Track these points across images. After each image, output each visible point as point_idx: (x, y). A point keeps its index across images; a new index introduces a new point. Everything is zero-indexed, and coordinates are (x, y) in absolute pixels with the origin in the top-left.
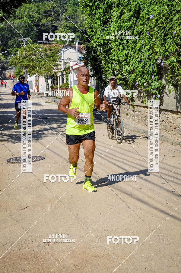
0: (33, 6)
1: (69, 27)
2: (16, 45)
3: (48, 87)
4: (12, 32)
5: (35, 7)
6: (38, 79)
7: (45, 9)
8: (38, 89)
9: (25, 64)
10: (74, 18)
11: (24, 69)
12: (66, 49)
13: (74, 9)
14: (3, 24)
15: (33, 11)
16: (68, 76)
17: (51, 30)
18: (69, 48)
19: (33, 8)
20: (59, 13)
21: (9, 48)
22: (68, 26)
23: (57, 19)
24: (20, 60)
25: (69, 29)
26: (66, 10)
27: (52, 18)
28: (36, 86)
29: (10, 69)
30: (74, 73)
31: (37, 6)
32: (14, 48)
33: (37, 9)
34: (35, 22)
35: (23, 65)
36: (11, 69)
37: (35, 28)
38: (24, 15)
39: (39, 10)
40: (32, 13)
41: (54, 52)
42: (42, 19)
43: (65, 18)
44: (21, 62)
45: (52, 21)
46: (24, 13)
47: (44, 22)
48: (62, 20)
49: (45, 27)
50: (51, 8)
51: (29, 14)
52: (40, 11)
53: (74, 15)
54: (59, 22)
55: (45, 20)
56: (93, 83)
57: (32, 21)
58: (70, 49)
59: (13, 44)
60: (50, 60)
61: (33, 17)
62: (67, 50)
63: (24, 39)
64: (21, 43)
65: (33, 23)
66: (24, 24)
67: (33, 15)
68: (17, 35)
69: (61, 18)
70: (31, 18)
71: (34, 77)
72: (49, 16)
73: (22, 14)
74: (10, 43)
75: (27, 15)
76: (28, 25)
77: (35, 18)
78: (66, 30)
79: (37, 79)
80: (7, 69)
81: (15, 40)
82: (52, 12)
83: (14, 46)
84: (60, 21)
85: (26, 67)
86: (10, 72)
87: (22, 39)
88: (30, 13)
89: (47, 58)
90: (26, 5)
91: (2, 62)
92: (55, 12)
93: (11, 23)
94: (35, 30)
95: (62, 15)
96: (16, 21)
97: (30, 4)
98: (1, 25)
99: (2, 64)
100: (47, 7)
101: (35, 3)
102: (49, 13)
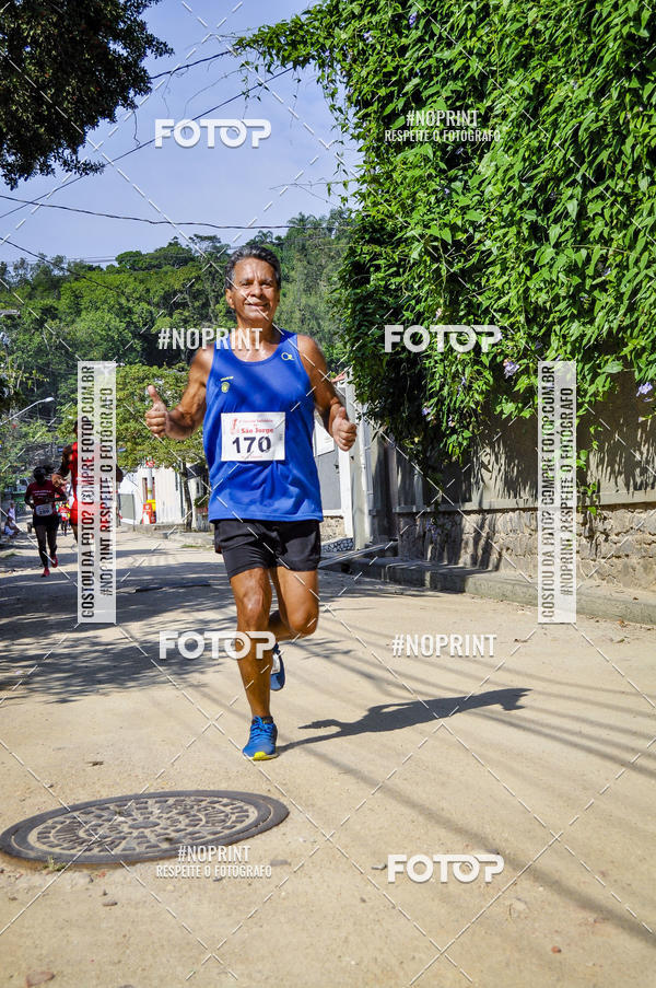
0: (132, 280)
3: (188, 500)
5: (137, 284)
6: (153, 487)
7: (167, 288)
8: (153, 515)
14: (41, 333)
15: (132, 294)
19: (131, 286)
20: (207, 300)
23: (201, 315)
27: (187, 314)
28: (147, 507)
31: (142, 282)
33: (141, 288)
34: (136, 327)
37: (138, 344)
38: (106, 306)
39: (148, 291)
40: (128, 301)
42: (159, 316)
43: (224, 311)
46: (105, 301)
47: (163, 323)
48: (216, 317)
50: (183, 285)
51: (120, 304)
52: (151, 295)
54: (207, 324)
55: (168, 318)
56: (362, 460)
57: (129, 324)
61: (130, 311)
65: (133, 328)
66: (104, 333)
67: (131, 305)
69: (213, 311)
70: (125, 314)
71: (139, 476)
72: (177, 305)
73: (98, 305)
75: (113, 307)
76: (116, 336)
77: (136, 316)
79: (149, 486)
82: (186, 296)
84: (210, 320)
88: (123, 301)
90: (110, 278)
91: (43, 446)
92: (195, 297)
93: (66, 330)
94: (139, 349)
95: (218, 302)
96: (82, 324)
97: (122, 275)
98: (37, 340)
99: (41, 451)
100: (172, 281)
101: (135, 273)
102: (178, 300)
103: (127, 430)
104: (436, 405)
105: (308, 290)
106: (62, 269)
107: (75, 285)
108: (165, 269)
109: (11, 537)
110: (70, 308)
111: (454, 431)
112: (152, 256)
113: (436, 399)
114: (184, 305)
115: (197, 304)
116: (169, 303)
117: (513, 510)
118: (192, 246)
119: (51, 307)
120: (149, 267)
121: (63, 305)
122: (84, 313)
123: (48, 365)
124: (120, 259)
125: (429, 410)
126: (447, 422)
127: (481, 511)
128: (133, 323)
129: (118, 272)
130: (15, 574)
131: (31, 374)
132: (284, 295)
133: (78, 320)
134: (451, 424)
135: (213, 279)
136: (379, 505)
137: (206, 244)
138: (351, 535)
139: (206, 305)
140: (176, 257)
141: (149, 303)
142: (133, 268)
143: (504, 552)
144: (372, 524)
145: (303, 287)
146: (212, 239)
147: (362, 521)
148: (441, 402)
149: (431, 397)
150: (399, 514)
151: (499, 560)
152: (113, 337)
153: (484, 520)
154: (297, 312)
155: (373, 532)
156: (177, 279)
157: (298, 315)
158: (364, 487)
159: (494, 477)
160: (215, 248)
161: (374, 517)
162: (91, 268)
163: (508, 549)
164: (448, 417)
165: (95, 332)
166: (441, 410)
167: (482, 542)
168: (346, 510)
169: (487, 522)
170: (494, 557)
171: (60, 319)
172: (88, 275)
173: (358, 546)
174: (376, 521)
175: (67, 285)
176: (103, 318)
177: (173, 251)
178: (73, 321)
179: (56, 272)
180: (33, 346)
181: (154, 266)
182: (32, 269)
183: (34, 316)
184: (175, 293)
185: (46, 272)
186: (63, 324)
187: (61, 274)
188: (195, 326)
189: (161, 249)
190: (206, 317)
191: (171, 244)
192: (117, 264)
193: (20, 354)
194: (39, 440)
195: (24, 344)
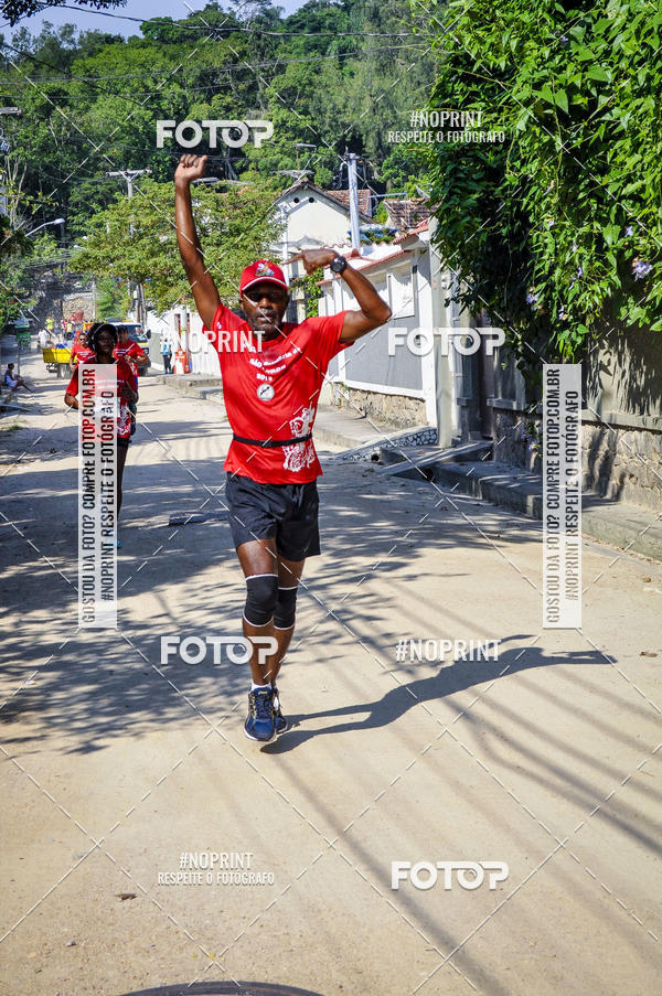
0: (160, 55)
1: (294, 129)
2: (100, 202)
4: (83, 153)
5: (166, 60)
6: (188, 326)
7: (204, 66)
8: (187, 364)
9: (135, 262)
10: (310, 96)
11: (133, 289)
12: (293, 204)
13: (309, 64)
14: (48, 124)
15: (160, 73)
16: (316, 308)
18: (307, 198)
19: (159, 64)
21: (74, 214)
22: (289, 124)
23: (247, 101)
24: (114, 248)
25: (294, 138)
26: (281, 69)
27: (229, 99)
28: (180, 353)
29: (77, 291)
30: (345, 293)
31: (173, 58)
32: (93, 212)
33: (172, 66)
34: (166, 116)
35: (129, 268)
36: (81, 290)
38: (127, 89)
39: (181, 69)
40: (156, 82)
41: (251, 213)
42: (194, 101)
44: (118, 258)
45: (228, 109)
46: (127, 83)
47: (199, 112)
48: (266, 103)
50: (224, 63)
51: (145, 87)
52: (184, 75)
53: (311, 83)
54: (254, 112)
55: (205, 105)
58: (311, 200)
59: (87, 199)
60: (236, 246)
61: (158, 97)
62: (296, 208)
63: (127, 175)
64: (116, 195)
66: (125, 124)
67: (159, 88)
68: (101, 165)
69: (262, 97)
70: (152, 99)
71: (170, 315)
72: (217, 91)
73: (118, 87)
74: (76, 196)
75: (137, 90)
76: (141, 128)
77: (166, 102)
78: (283, 140)
79: (183, 324)
80: (69, 292)
81: (94, 184)
82: (229, 77)
83: (94, 206)
84: (258, 108)
85: (140, 278)
86: (79, 303)
87: (123, 173)
88: (149, 83)
89: (224, 238)
90: (133, 53)
91: (51, 266)
92: (240, 77)
93: (79, 120)
95: (268, 84)
96: (99, 112)
97: (148, 50)
98: (43, 131)
99: (50, 273)
100: (210, 57)
101: (164, 46)
102: (218, 81)
103: (155, 265)
104: (545, 291)
105: (382, 69)
106: (72, 41)
107: (90, 62)
108: (201, 41)
109: (15, 389)
110: (82, 92)
111: (565, 325)
112: (186, 25)
113: (544, 284)
114: (227, 89)
115: (242, 87)
116: (208, 85)
117: (640, 430)
118: (235, 9)
119: (60, 90)
120: (181, 40)
121: (74, 87)
122: (100, 98)
123: (57, 163)
124: (146, 27)
125: (535, 298)
126: (558, 314)
127: (598, 423)
129: (144, 46)
131: (36, 196)
132: (352, 74)
133: (93, 106)
134: (563, 317)
135: (263, 55)
136: (470, 392)
138: (433, 424)
139: (253, 88)
140: (217, 26)
141: (182, 86)
142: (162, 39)
143: (627, 479)
144: (461, 416)
145: (374, 65)
147: (448, 408)
148: (550, 287)
149: (538, 281)
150: (496, 410)
151: (621, 488)
152: (137, 129)
153: (602, 434)
154: (368, 98)
155: (462, 424)
156: (216, 55)
157: (368, 102)
158: (451, 367)
159: (616, 382)
160: (267, 14)
161: (463, 407)
162: (109, 40)
163: (632, 476)
164: (559, 307)
165: (114, 123)
166: (550, 298)
167: (598, 462)
168: (428, 392)
169: (606, 438)
170: (614, 482)
171: (71, 106)
172: (107, 48)
173: (444, 441)
174: (466, 413)
175: (78, 62)
176: (124, 104)
177: (212, 15)
178: (87, 109)
179: (65, 45)
180: (37, 141)
181: (189, 37)
182: (35, 41)
183: (38, 102)
184: (215, 74)
185: (53, 44)
186: (75, 112)
187: (71, 47)
188: (239, 114)
189: (197, 14)
190: (253, 104)
191: (208, 6)
192: (141, 36)
193: (21, 150)
194: (46, 258)
195: (27, 137)
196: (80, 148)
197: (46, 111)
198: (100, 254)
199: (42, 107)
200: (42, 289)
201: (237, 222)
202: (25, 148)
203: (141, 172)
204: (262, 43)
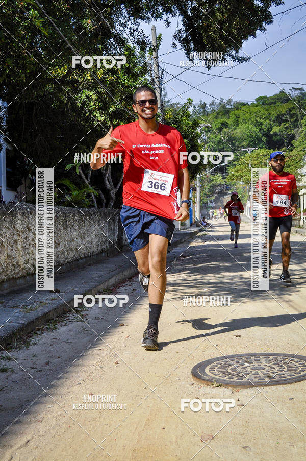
0: (262, 109)
5: (265, 111)
7: (278, 113)
14: (221, 134)
15: (262, 116)
17: (285, 141)
19: (262, 112)
20: (297, 118)
23: (294, 125)
27: (287, 125)
31: (267, 110)
33: (267, 113)
34: (264, 131)
37: (264, 139)
38: (250, 122)
39: (270, 114)
40: (260, 119)
42: (274, 126)
45: (287, 128)
46: (250, 119)
47: (276, 129)
48: (301, 126)
49: (278, 138)
50: (286, 111)
51: (257, 121)
52: (271, 116)
54: (297, 130)
55: (279, 127)
57: (260, 130)
61: (261, 124)
63: (249, 150)
65: (262, 132)
66: (249, 134)
67: (261, 121)
69: (300, 124)
70: (259, 125)
72: (283, 121)
73: (247, 121)
75: (253, 122)
76: (254, 135)
77: (264, 126)
80: (226, 195)
82: (287, 116)
84: (298, 128)
87: (247, 149)
88: (258, 119)
90: (252, 109)
91: (220, 185)
92: (292, 117)
93: (232, 133)
94: (265, 141)
95: (302, 119)
96: (239, 130)
97: (258, 107)
98: (219, 137)
99: (219, 188)
100: (281, 109)
101: (264, 106)
102: (283, 118)
106: (230, 105)
107: (237, 112)
108: (277, 104)
109: (205, 226)
110: (233, 123)
112: (272, 98)
114: (286, 121)
115: (292, 120)
116: (280, 120)
118: (291, 93)
119: (225, 122)
120: (270, 104)
121: (230, 121)
122: (240, 125)
124: (257, 100)
128: (263, 129)
129: (256, 106)
130: (206, 243)
133: (237, 128)
137: (297, 92)
139: (297, 120)
140: (283, 98)
141: (270, 120)
142: (263, 104)
146: (301, 89)
152: (253, 136)
156: (283, 109)
160: (302, 94)
162: (244, 104)
165: (245, 134)
171: (229, 128)
172: (243, 107)
175: (232, 112)
176: (248, 127)
177: (282, 95)
178: (235, 129)
179: (228, 106)
180: (217, 140)
181: (273, 103)
182: (217, 105)
183: (217, 126)
184: (282, 115)
185: (224, 107)
186: (230, 130)
187: (230, 107)
188: (291, 130)
189: (277, 95)
190: (297, 126)
191: (281, 92)
192: (255, 102)
193: (211, 143)
194: (218, 182)
195: (213, 139)
196: (232, 143)
197: (220, 130)
198: (238, 174)
199: (219, 128)
200: (216, 193)
201: (289, 163)
202: (212, 143)
203: (254, 149)
204: (300, 104)
